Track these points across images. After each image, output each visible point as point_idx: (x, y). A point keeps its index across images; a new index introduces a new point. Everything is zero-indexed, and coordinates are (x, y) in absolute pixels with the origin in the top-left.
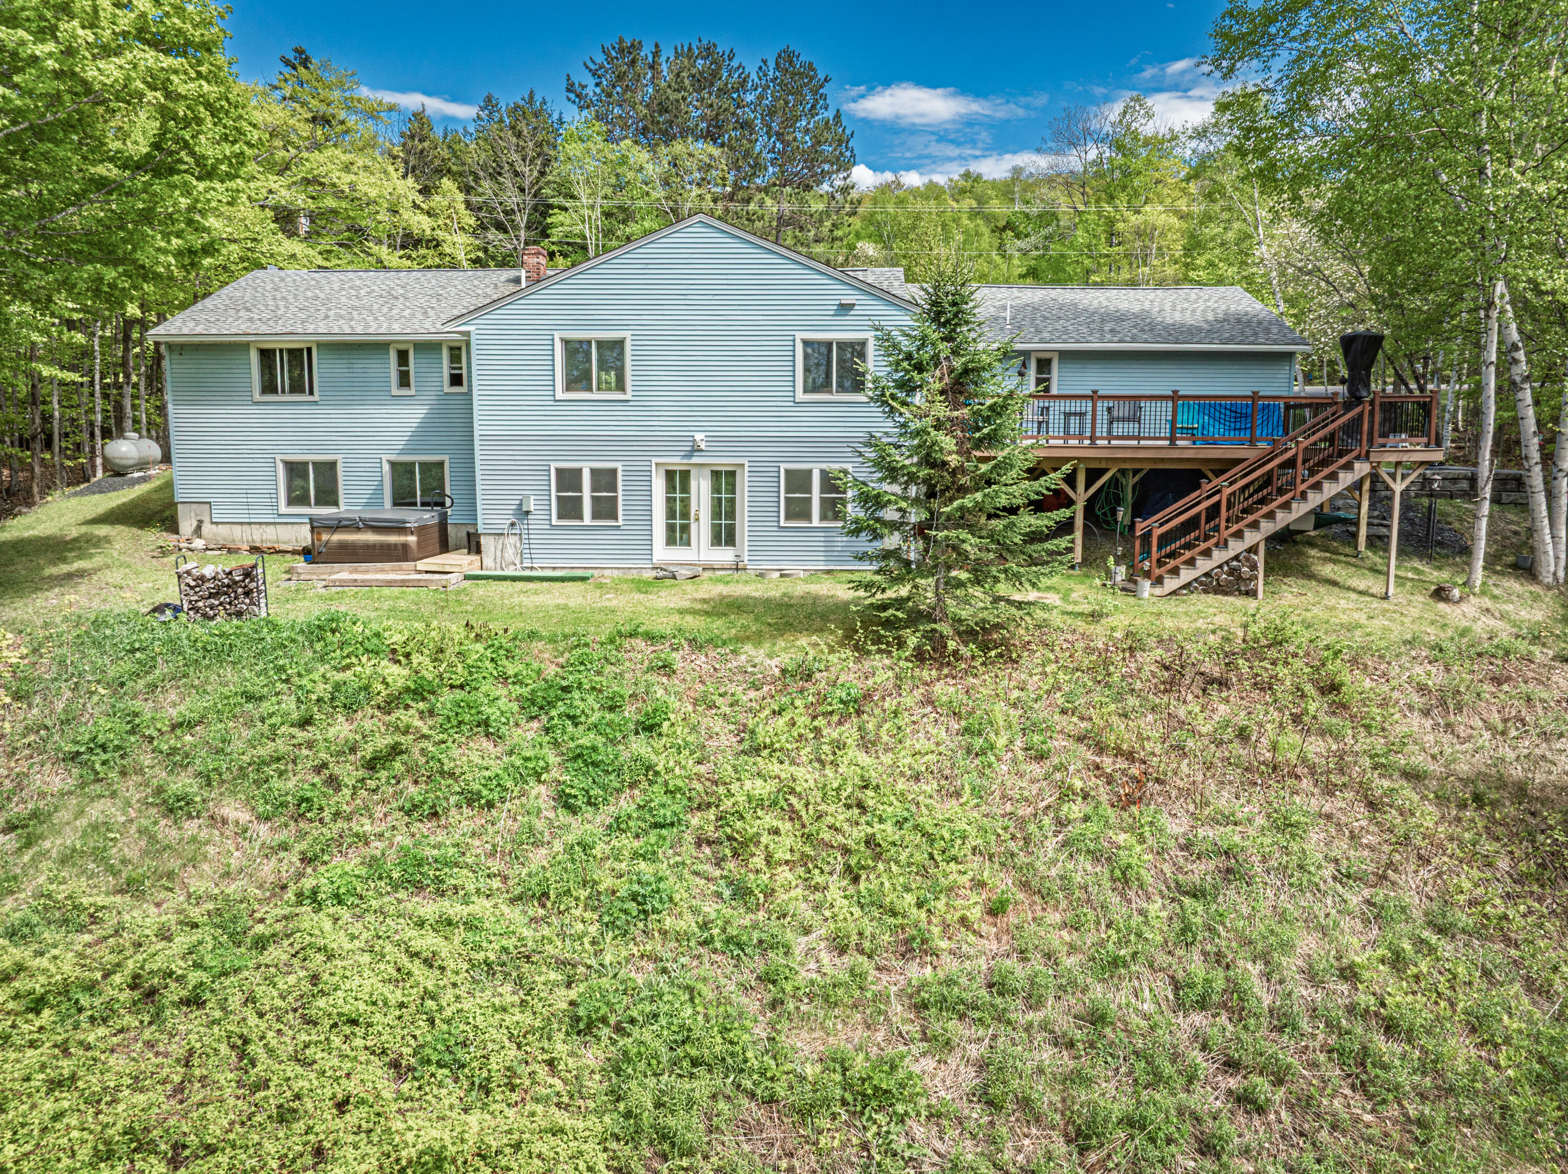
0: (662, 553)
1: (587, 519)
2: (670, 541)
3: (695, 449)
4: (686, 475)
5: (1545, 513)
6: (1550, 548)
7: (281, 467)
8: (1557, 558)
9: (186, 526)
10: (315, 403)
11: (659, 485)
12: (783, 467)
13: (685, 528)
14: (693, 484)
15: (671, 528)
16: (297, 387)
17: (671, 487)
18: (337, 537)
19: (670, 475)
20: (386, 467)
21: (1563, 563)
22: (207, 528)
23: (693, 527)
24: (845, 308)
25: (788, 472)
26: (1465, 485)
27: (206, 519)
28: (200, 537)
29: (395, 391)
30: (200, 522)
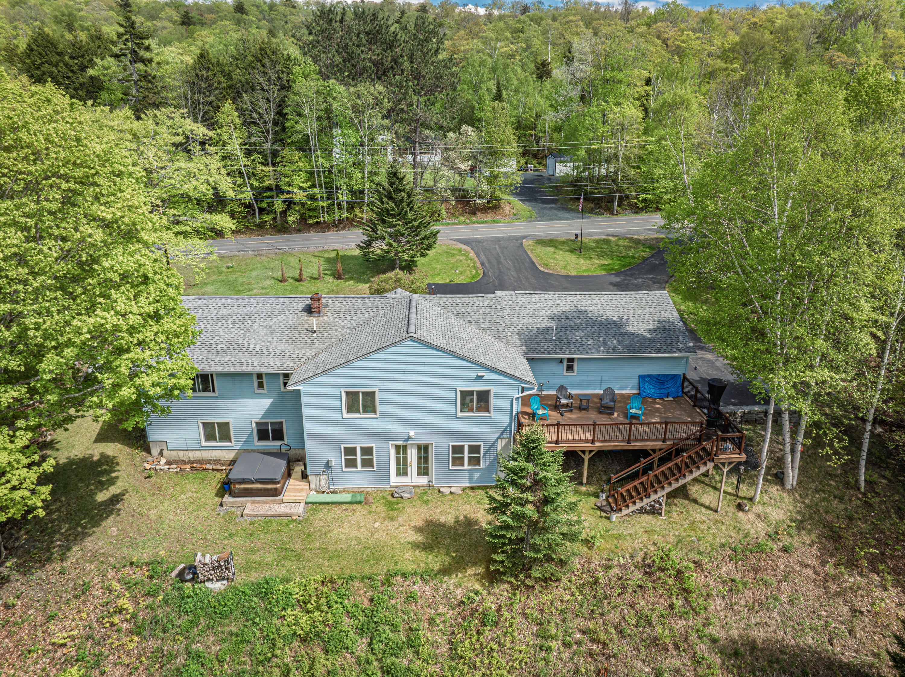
0: (395, 480)
1: (359, 468)
2: (398, 474)
3: (409, 438)
4: (405, 447)
5: (790, 460)
6: (790, 471)
7: (201, 426)
8: (793, 476)
9: (155, 451)
10: (216, 398)
11: (393, 452)
12: (451, 444)
13: (405, 469)
14: (409, 451)
15: (398, 470)
16: (206, 389)
17: (398, 453)
18: (243, 486)
19: (398, 447)
20: (254, 425)
21: (796, 479)
22: (165, 452)
23: (409, 469)
24: (479, 378)
25: (453, 446)
26: (762, 415)
27: (165, 448)
28: (162, 456)
29: (257, 391)
30: (162, 450)
